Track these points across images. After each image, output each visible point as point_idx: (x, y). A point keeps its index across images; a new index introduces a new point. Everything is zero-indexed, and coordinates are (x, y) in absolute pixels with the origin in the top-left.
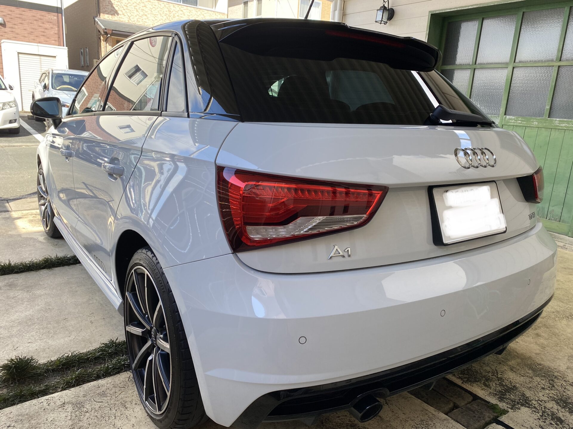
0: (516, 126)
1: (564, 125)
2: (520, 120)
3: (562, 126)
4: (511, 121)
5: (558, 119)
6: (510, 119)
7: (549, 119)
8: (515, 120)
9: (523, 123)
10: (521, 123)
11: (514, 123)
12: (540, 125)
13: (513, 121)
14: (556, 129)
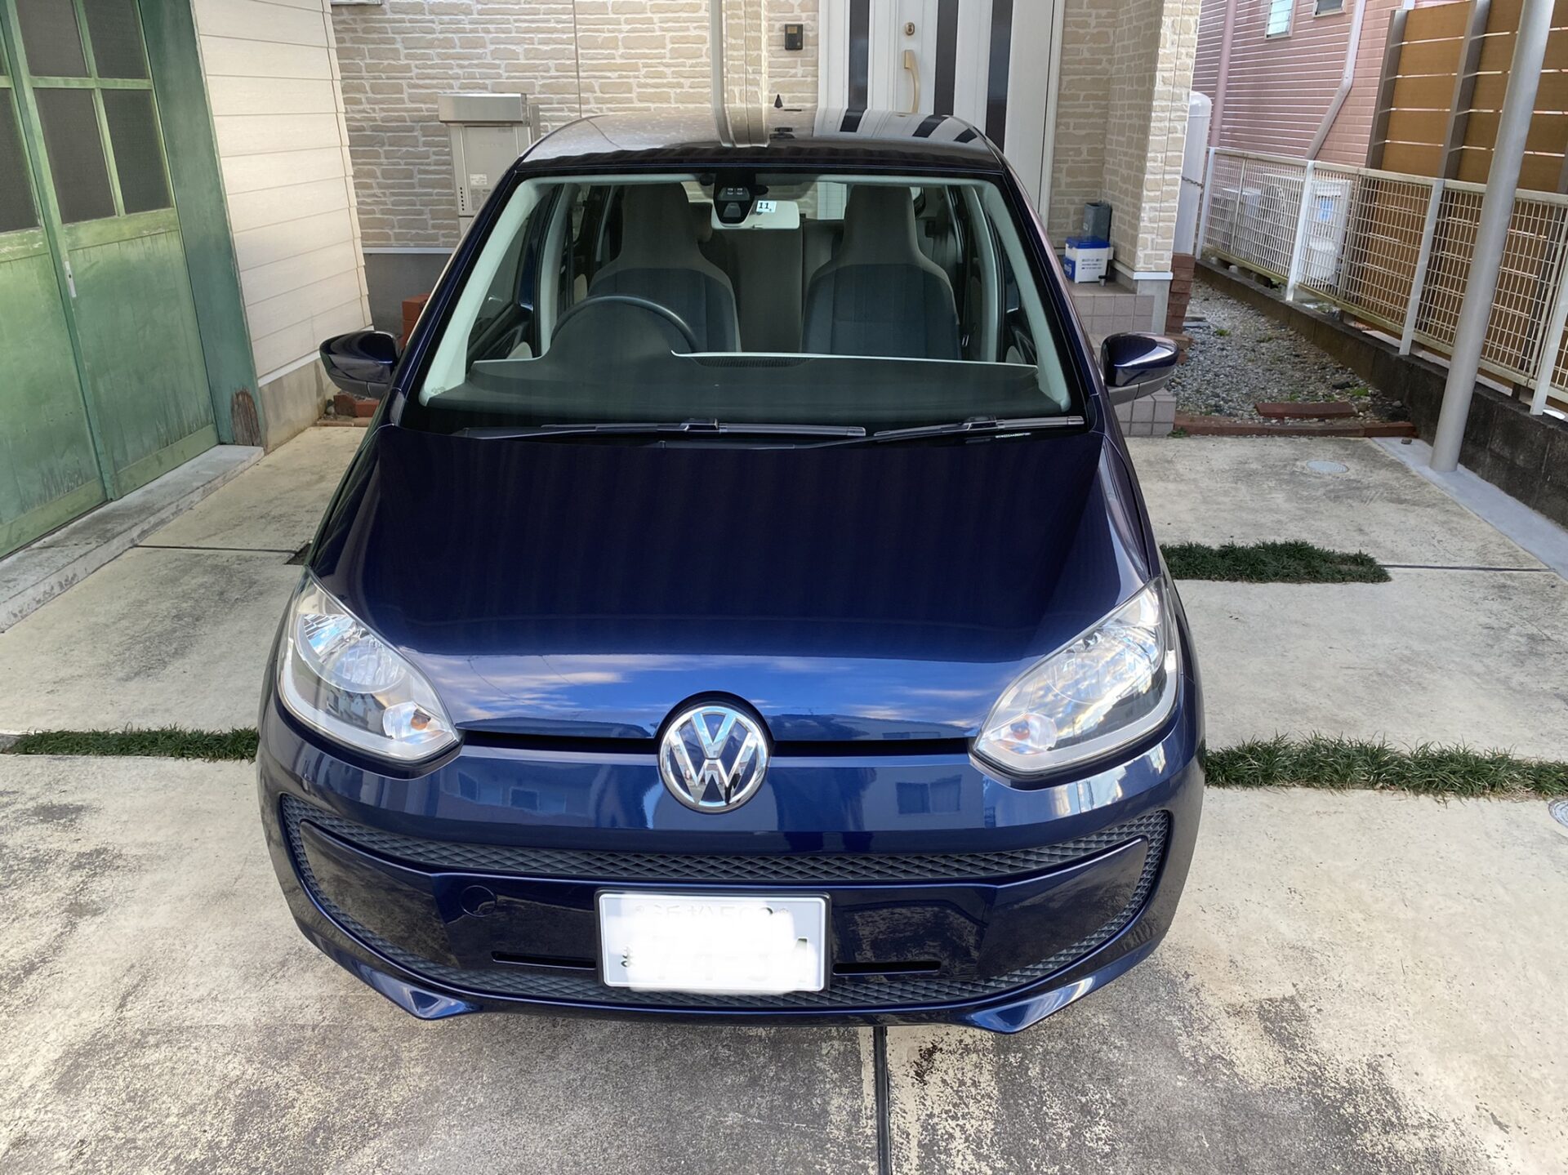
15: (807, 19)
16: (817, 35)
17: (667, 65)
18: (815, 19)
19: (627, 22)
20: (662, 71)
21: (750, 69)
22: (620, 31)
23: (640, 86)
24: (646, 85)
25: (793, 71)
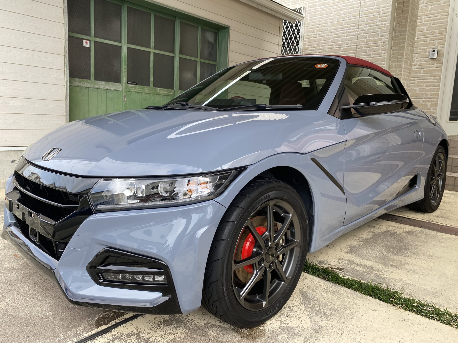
0: (136, 92)
1: (162, 92)
2: (137, 88)
3: (161, 93)
4: (132, 88)
5: (158, 88)
6: (132, 87)
7: (154, 88)
8: (134, 88)
9: (140, 90)
10: (139, 90)
11: (134, 90)
12: (150, 92)
13: (134, 89)
14: (158, 94)
15: (441, 47)
16: (444, 53)
18: (443, 47)
19: (373, 54)
21: (400, 57)
22: (370, 58)
25: (433, 66)
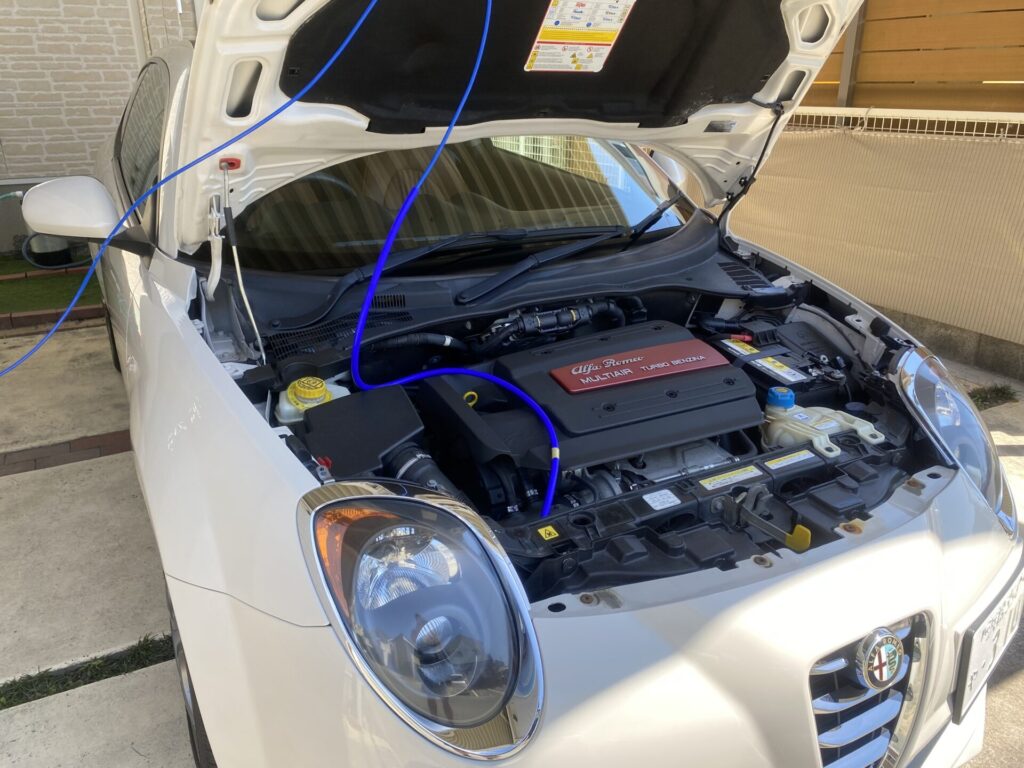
17: (64, 22)
20: (58, 27)
23: (39, 39)
24: (44, 39)
